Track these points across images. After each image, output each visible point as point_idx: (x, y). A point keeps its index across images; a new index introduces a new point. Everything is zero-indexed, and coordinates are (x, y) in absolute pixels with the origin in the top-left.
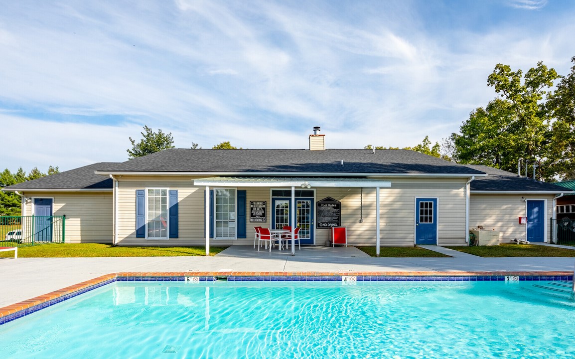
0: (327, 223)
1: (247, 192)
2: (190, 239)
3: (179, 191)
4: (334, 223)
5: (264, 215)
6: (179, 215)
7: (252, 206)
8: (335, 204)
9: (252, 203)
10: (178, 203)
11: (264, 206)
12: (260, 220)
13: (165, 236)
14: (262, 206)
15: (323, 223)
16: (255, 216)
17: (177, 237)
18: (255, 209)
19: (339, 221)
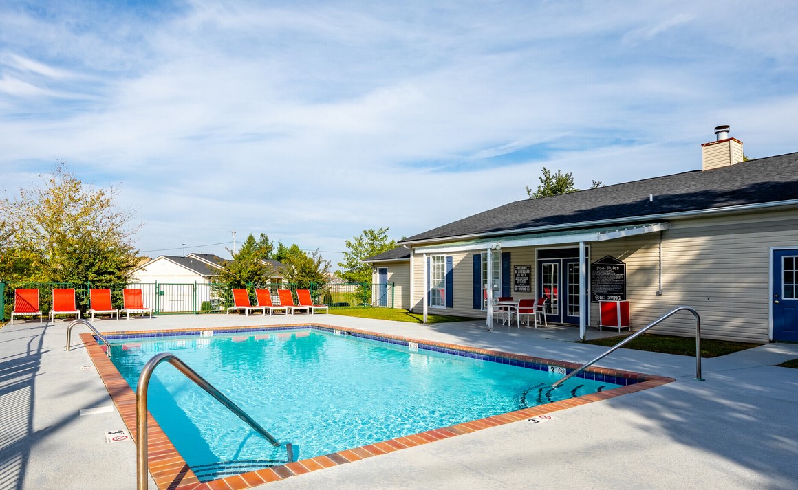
0: (606, 295)
1: (512, 254)
2: (461, 309)
3: (453, 257)
4: (616, 295)
5: (528, 283)
6: (454, 283)
7: (516, 272)
8: (617, 266)
9: (516, 268)
10: (453, 269)
11: (528, 272)
12: (524, 289)
13: (443, 305)
14: (524, 271)
15: (600, 295)
16: (519, 284)
17: (452, 307)
18: (519, 275)
19: (623, 292)
